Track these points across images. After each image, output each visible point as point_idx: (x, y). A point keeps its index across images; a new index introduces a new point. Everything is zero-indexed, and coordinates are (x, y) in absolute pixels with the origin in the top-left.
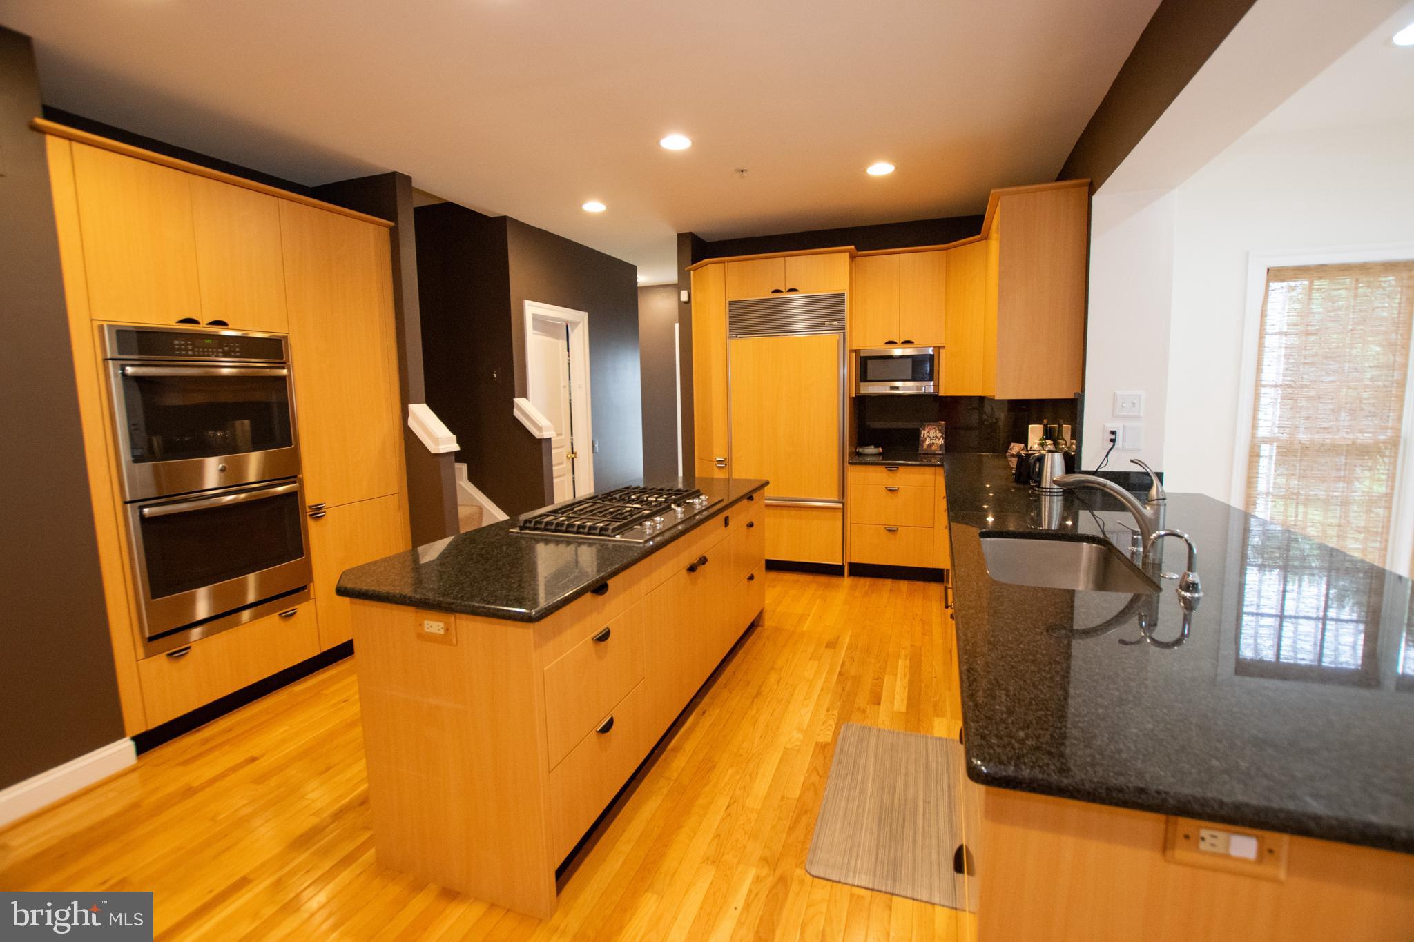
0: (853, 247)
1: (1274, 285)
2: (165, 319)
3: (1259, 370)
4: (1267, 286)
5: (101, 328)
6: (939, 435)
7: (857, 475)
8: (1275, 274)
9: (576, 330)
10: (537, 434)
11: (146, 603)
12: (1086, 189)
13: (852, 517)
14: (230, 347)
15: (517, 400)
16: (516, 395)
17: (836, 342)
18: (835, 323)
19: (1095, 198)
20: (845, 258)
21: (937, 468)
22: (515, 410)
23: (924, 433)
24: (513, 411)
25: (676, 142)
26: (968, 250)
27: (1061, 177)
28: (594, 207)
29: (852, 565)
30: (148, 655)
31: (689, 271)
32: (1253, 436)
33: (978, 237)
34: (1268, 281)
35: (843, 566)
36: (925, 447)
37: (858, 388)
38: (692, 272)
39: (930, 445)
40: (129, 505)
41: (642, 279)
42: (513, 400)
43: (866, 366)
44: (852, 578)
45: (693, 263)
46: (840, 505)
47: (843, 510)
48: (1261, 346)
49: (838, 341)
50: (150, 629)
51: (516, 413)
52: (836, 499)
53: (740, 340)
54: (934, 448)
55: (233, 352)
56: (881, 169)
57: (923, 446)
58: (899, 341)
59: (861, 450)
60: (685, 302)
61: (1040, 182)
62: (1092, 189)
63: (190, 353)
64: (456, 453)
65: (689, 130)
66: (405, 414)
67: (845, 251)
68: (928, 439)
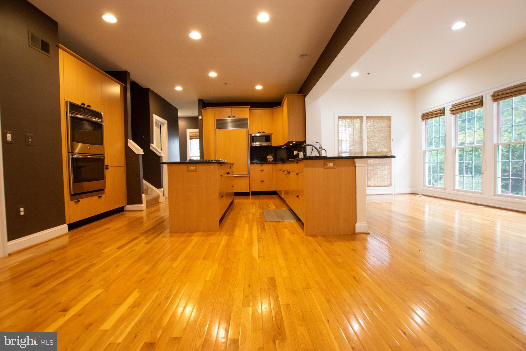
0: (250, 106)
1: (339, 120)
2: (79, 103)
3: (338, 137)
4: (338, 120)
5: (66, 102)
6: (272, 157)
7: (253, 167)
8: (340, 118)
9: (163, 126)
10: (159, 154)
11: (73, 184)
12: (304, 96)
13: (251, 178)
14: (92, 113)
15: (151, 144)
16: (151, 142)
17: (246, 131)
18: (246, 126)
19: (306, 98)
20: (248, 109)
21: (273, 164)
22: (151, 147)
23: (268, 157)
24: (150, 147)
25: (213, 74)
26: (277, 109)
27: (298, 93)
28: (179, 88)
29: (252, 192)
30: (71, 200)
31: (202, 110)
32: (338, 151)
33: (280, 106)
34: (338, 119)
35: (250, 192)
36: (268, 161)
37: (251, 144)
38: (203, 111)
39: (270, 160)
40: (70, 154)
41: (180, 114)
42: (150, 144)
43: (253, 139)
44: (252, 196)
45: (203, 108)
46: (248, 175)
47: (249, 177)
48: (338, 132)
49: (247, 131)
50: (73, 192)
51: (151, 148)
52: (247, 174)
53: (219, 130)
54: (271, 161)
55: (92, 115)
56: (259, 87)
57: (268, 160)
58: (262, 132)
59: (252, 162)
60: (201, 119)
61: (292, 94)
62: (305, 96)
63: (84, 113)
64: (142, 154)
65: (217, 71)
66: (126, 142)
67: (248, 107)
68: (269, 159)
